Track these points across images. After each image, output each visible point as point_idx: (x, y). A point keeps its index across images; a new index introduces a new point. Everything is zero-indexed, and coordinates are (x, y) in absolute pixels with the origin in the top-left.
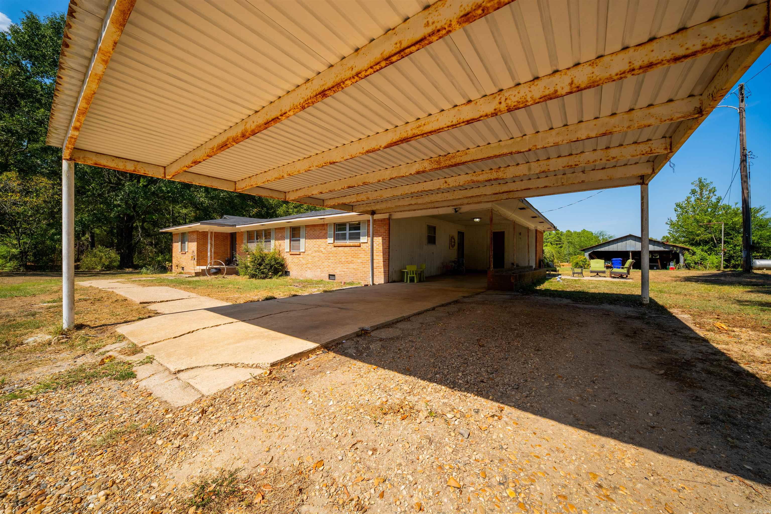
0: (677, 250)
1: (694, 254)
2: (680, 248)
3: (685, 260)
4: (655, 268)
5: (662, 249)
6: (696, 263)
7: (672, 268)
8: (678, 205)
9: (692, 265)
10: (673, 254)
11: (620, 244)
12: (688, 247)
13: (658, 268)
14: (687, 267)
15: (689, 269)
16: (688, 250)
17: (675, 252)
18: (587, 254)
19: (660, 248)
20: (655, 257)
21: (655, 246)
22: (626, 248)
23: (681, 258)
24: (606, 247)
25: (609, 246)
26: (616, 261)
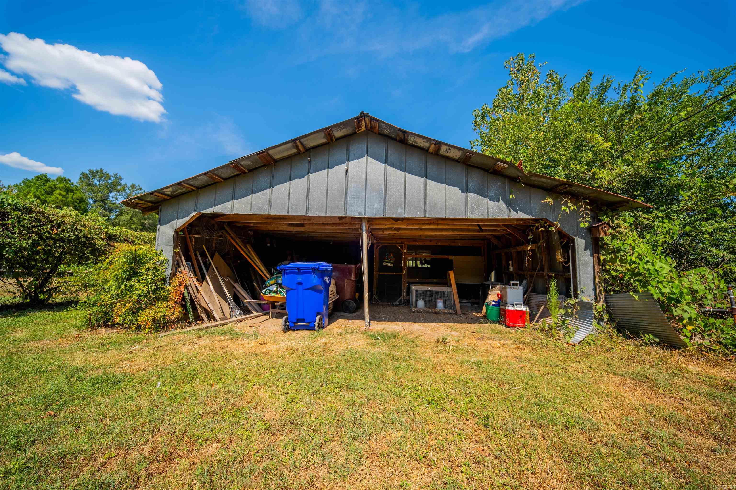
18: (166, 232)
19: (491, 203)
20: (423, 266)
21: (472, 194)
22: (346, 203)
23: (585, 264)
24: (260, 195)
25: (272, 185)
26: (299, 278)
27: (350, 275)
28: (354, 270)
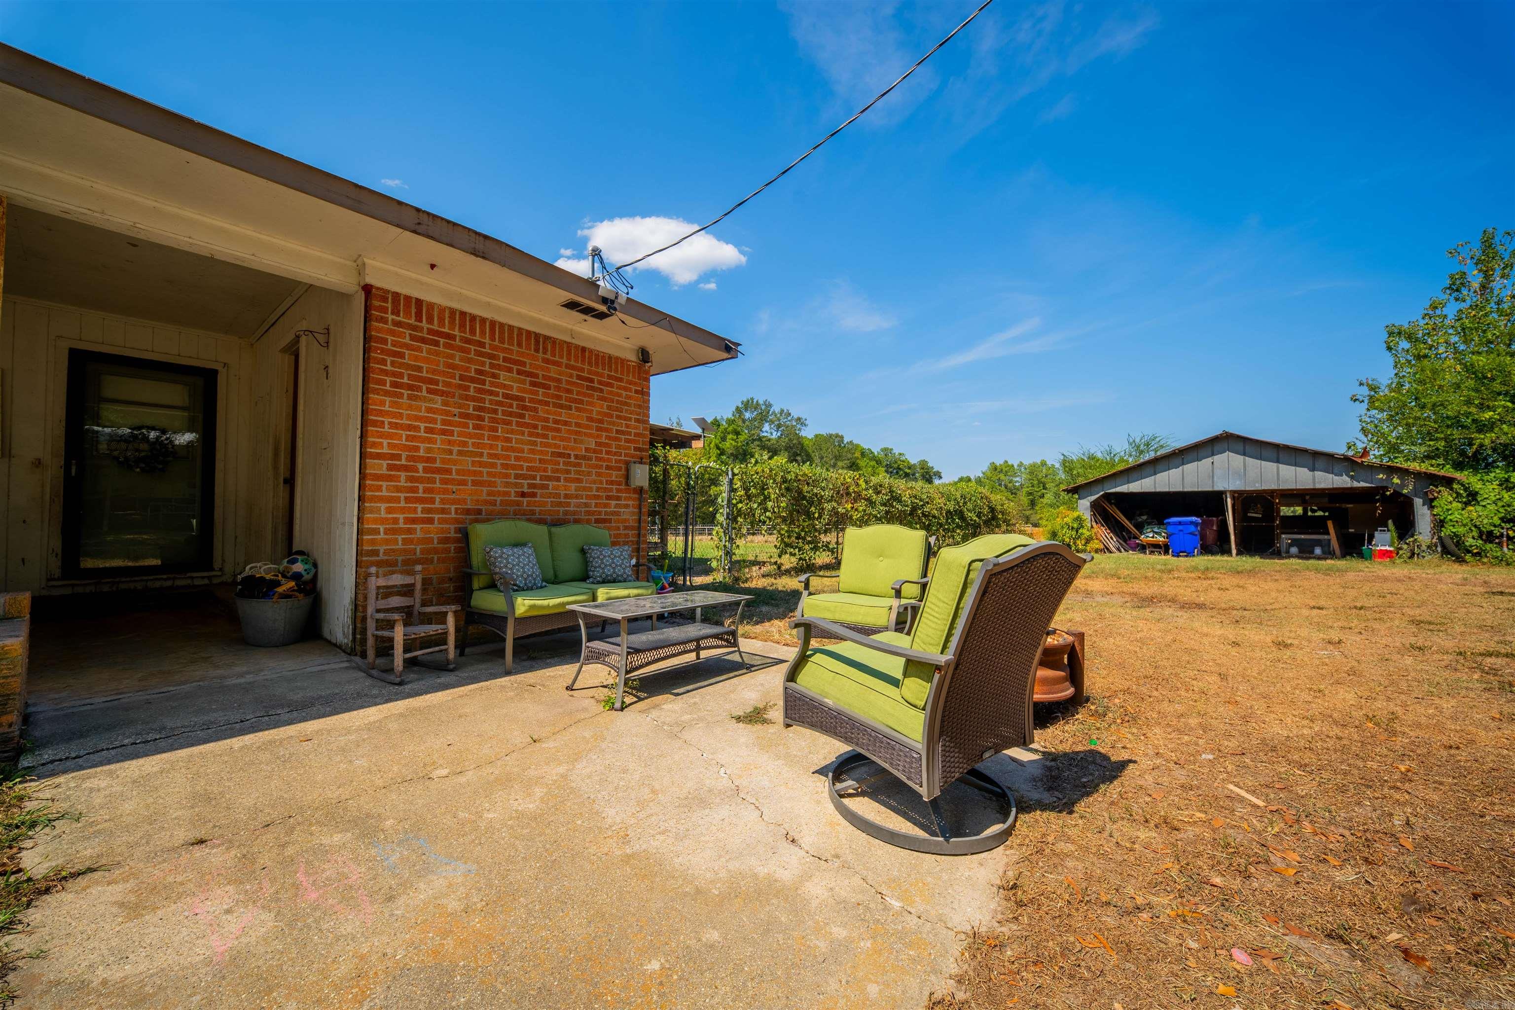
0: (1403, 486)
1: (1472, 497)
2: (1418, 475)
3: (1440, 524)
4: (1318, 551)
5: (1343, 481)
6: (1489, 537)
7: (1384, 554)
8: (1395, 333)
9: (1470, 541)
10: (1385, 500)
11: (1190, 468)
12: (1448, 471)
13: (1329, 554)
14: (1446, 551)
15: (1460, 560)
16: (1448, 482)
17: (1397, 494)
18: (1084, 504)
19: (1337, 478)
20: (1316, 514)
21: (1319, 473)
22: (1213, 482)
23: (1423, 515)
24: (1147, 480)
25: (1155, 474)
26: (1180, 527)
27: (1212, 526)
28: (1215, 522)
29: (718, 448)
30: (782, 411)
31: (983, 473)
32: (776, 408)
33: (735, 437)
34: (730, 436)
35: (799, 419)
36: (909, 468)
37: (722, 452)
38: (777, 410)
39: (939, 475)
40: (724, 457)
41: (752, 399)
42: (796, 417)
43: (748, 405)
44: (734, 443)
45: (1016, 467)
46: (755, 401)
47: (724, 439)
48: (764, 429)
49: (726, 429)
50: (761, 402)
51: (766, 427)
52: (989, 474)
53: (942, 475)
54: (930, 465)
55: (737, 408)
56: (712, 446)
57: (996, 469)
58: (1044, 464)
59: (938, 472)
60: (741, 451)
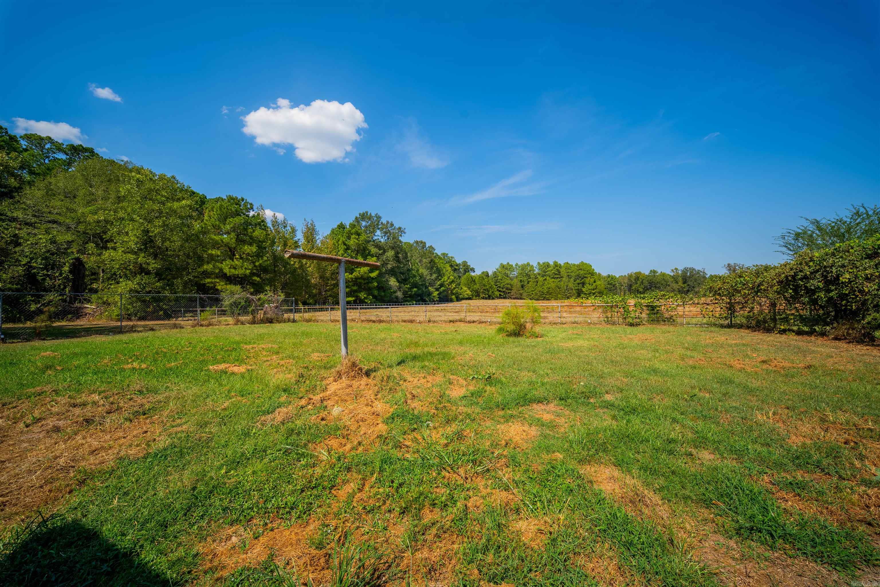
29: (345, 244)
30: (388, 222)
31: (497, 270)
32: (384, 221)
33: (357, 237)
34: (353, 236)
35: (400, 228)
36: (457, 266)
37: (348, 248)
38: (384, 222)
39: (473, 270)
40: (349, 251)
41: (367, 212)
42: (397, 227)
43: (364, 216)
44: (356, 241)
45: (514, 266)
46: (369, 214)
47: (349, 238)
48: (376, 234)
49: (350, 231)
50: (373, 215)
51: (378, 233)
52: (499, 269)
53: (475, 270)
54: (468, 264)
55: (356, 218)
56: (340, 243)
57: (504, 267)
58: (528, 264)
59: (473, 268)
60: (362, 247)
